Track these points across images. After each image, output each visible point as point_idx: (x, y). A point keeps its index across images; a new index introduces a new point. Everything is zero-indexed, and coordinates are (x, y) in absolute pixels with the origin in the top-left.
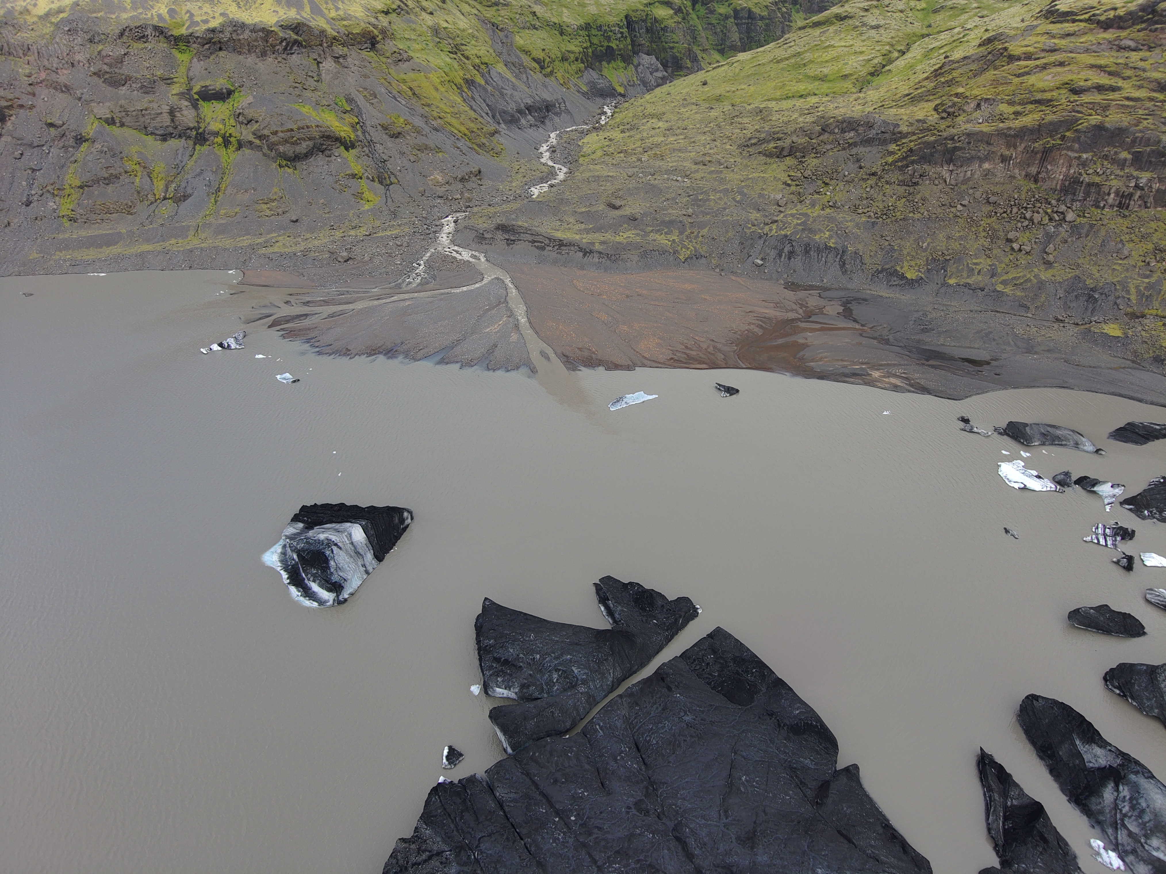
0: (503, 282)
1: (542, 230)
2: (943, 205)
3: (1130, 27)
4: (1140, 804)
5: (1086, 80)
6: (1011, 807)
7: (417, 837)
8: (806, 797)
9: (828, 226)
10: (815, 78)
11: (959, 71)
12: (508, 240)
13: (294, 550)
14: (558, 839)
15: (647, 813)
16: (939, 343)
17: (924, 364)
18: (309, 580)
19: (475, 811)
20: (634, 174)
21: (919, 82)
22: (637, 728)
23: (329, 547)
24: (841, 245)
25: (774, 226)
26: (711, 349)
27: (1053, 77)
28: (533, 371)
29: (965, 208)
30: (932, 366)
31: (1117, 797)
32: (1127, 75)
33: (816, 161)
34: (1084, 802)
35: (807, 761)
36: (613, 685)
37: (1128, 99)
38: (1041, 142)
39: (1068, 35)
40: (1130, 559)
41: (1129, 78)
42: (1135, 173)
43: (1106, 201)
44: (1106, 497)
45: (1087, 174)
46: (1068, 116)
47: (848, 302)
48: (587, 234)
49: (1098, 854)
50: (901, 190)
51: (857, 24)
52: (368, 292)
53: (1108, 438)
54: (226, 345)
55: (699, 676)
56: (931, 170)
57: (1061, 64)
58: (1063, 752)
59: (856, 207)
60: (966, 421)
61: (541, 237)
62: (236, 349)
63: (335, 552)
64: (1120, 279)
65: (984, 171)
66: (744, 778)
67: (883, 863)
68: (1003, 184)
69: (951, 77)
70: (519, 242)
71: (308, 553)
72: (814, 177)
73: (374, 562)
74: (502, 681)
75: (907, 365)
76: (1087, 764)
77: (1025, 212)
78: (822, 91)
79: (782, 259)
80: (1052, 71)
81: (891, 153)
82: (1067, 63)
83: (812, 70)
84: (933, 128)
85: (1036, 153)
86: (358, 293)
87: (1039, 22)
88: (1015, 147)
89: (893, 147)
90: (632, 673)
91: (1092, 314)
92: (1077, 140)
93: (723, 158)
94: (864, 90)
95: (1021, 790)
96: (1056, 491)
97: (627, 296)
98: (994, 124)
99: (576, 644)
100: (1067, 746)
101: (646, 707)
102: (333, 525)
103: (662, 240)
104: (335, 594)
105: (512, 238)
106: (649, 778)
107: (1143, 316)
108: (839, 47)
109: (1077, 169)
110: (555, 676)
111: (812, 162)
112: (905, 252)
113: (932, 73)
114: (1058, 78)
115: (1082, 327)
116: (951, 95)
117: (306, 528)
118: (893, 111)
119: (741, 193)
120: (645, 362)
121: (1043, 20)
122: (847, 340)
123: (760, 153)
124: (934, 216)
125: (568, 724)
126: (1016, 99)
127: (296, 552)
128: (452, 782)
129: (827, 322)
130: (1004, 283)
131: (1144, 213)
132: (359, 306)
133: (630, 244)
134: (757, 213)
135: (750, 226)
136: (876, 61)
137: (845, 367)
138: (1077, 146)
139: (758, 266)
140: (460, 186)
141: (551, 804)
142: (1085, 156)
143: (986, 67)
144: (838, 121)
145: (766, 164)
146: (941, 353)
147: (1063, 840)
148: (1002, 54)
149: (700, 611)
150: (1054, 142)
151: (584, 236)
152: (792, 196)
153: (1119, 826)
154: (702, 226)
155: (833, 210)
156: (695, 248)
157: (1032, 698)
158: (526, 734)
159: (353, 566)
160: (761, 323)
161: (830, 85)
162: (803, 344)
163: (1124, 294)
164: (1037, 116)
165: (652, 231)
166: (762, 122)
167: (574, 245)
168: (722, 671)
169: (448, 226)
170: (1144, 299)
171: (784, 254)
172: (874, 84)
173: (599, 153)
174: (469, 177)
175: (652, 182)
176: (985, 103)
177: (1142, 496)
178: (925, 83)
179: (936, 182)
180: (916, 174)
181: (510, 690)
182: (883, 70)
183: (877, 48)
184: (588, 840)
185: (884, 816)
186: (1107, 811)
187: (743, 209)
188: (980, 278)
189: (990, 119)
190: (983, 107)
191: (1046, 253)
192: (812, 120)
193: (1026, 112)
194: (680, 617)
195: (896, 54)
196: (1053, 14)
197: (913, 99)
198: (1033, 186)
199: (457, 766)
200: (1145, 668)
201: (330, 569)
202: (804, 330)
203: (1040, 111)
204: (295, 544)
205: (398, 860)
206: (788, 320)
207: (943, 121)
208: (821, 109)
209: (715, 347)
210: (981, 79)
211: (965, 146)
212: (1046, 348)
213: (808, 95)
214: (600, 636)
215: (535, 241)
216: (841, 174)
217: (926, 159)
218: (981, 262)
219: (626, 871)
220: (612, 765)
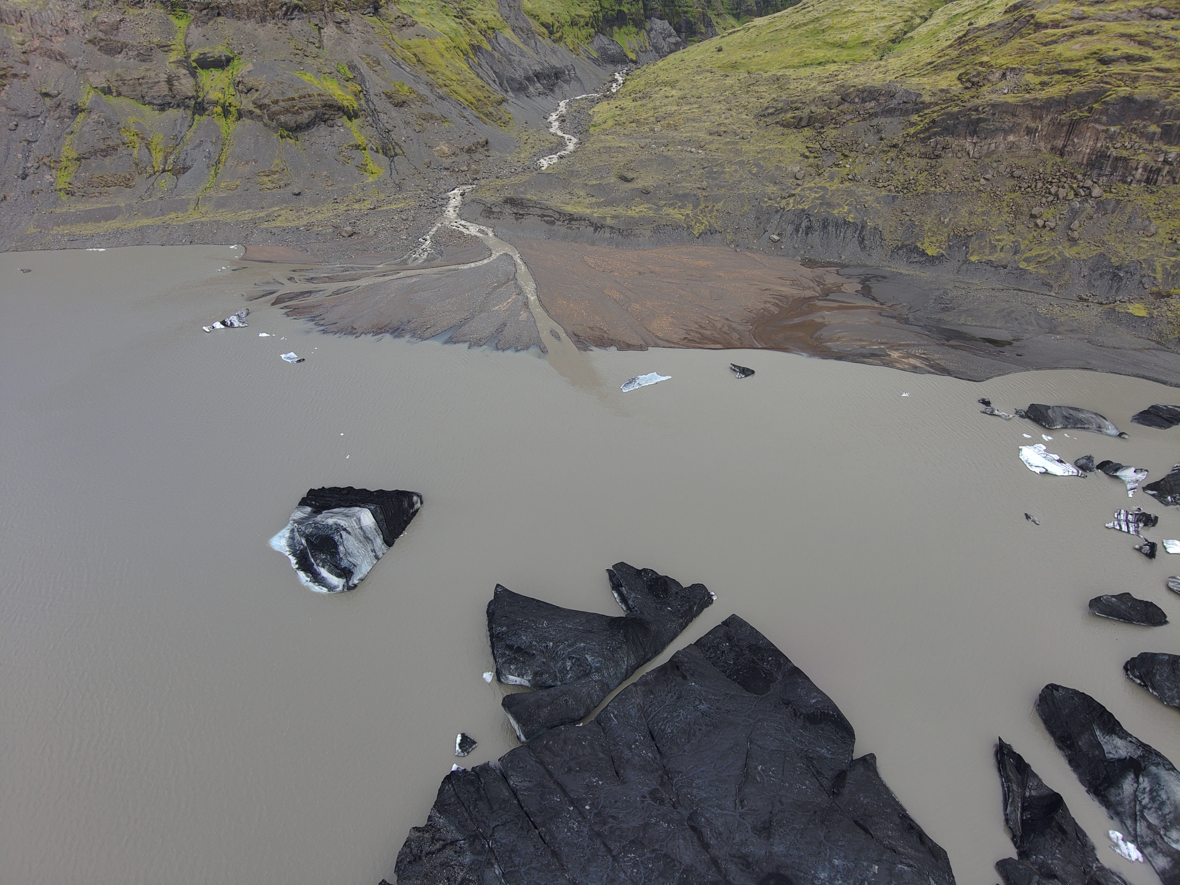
1: (551, 203)
2: (966, 179)
4: (1160, 796)
5: (1115, 50)
6: (1029, 797)
7: (430, 826)
8: (822, 786)
9: (847, 200)
10: (834, 45)
11: (984, 39)
12: (516, 214)
13: (303, 534)
14: (573, 828)
15: (662, 802)
16: (960, 323)
17: (944, 344)
18: (318, 565)
19: (489, 800)
20: (647, 145)
21: (943, 50)
22: (651, 716)
23: (338, 532)
24: (860, 220)
25: (791, 200)
26: (726, 329)
27: (1081, 46)
28: (544, 351)
29: (988, 182)
30: (953, 347)
31: (1137, 789)
32: (1157, 45)
33: (835, 132)
34: (1103, 793)
35: (824, 751)
36: (627, 673)
37: (1158, 70)
38: (1068, 114)
39: (1097, 2)
40: (1153, 546)
41: (1160, 47)
42: (1164, 148)
43: (1133, 176)
44: (1129, 482)
45: (1114, 148)
46: (1095, 87)
47: (867, 280)
48: (598, 208)
49: (1117, 845)
50: (923, 162)
52: (373, 268)
53: (1131, 421)
54: (229, 323)
55: (714, 664)
56: (954, 142)
57: (1090, 33)
58: (1082, 742)
59: (876, 180)
60: (987, 403)
61: (551, 211)
62: (239, 327)
63: (344, 537)
64: (1146, 258)
65: (1008, 143)
66: (760, 768)
67: (899, 854)
68: (1028, 157)
69: (975, 45)
70: (528, 217)
71: (316, 539)
72: (833, 149)
73: (384, 547)
74: (515, 668)
75: (927, 345)
76: (1107, 755)
77: (1050, 187)
78: (842, 58)
79: (799, 235)
80: (1080, 39)
81: (914, 124)
82: (1095, 32)
83: (832, 37)
84: (956, 98)
85: (1063, 126)
86: (362, 269)
88: (1041, 119)
89: (915, 118)
90: (646, 660)
91: (1116, 293)
92: (1104, 112)
93: (739, 128)
94: (885, 57)
95: (1040, 780)
96: (1078, 476)
97: (640, 273)
98: (1020, 95)
99: (590, 632)
100: (1086, 736)
101: (661, 695)
102: (342, 509)
103: (676, 214)
104: (345, 579)
105: (521, 212)
106: (664, 767)
107: (1169, 296)
108: (859, 12)
109: (1104, 142)
110: (569, 664)
111: (831, 133)
112: (926, 228)
113: (955, 41)
114: (1087, 47)
115: (1107, 306)
116: (976, 64)
117: (314, 512)
118: (915, 80)
119: (757, 165)
120: (659, 341)
122: (865, 319)
123: (777, 123)
124: (956, 190)
125: (582, 712)
126: (1043, 69)
127: (305, 537)
128: (465, 769)
129: (845, 300)
130: (1027, 260)
131: (1172, 189)
132: (363, 282)
133: (643, 218)
134: (774, 186)
135: (766, 200)
136: (897, 27)
137: (863, 347)
138: (1105, 118)
139: (774, 242)
140: (467, 157)
141: (565, 793)
142: (1112, 129)
143: (1011, 35)
144: (858, 90)
145: (783, 135)
146: (962, 333)
147: (1082, 831)
148: (1028, 21)
149: (714, 598)
150: (1081, 114)
151: (595, 210)
152: (810, 168)
153: (1138, 818)
154: (717, 200)
155: (852, 183)
156: (709, 222)
157: (1052, 688)
158: (540, 722)
159: (362, 551)
160: (777, 301)
161: (849, 52)
162: (820, 323)
163: (1149, 272)
164: (1064, 87)
165: (665, 205)
166: (779, 90)
167: (585, 220)
168: (738, 659)
169: (455, 199)
170: (1170, 278)
171: (801, 230)
172: (895, 51)
173: (610, 123)
174: (476, 148)
175: (665, 153)
176: (1011, 72)
177: (1166, 482)
178: (949, 51)
179: (959, 155)
180: (939, 146)
181: (523, 678)
182: (905, 37)
183: (899, 14)
184: (603, 829)
185: (901, 806)
186: (1127, 802)
187: (760, 182)
188: (1002, 255)
189: (1016, 89)
190: (1008, 77)
191: (1071, 229)
192: (832, 88)
193: (1053, 83)
194: (694, 602)
195: (918, 20)
197: (937, 68)
198: (1059, 160)
199: (471, 754)
200: (1167, 658)
201: (339, 554)
202: (822, 308)
203: (1067, 82)
204: (303, 528)
205: (411, 849)
206: (805, 298)
207: (966, 91)
208: (840, 77)
209: (729, 326)
210: (1007, 48)
211: (989, 117)
212: (1070, 328)
213: (827, 62)
214: (613, 622)
215: (545, 216)
216: (861, 146)
217: (948, 131)
218: (1004, 239)
219: (642, 861)
220: (627, 754)
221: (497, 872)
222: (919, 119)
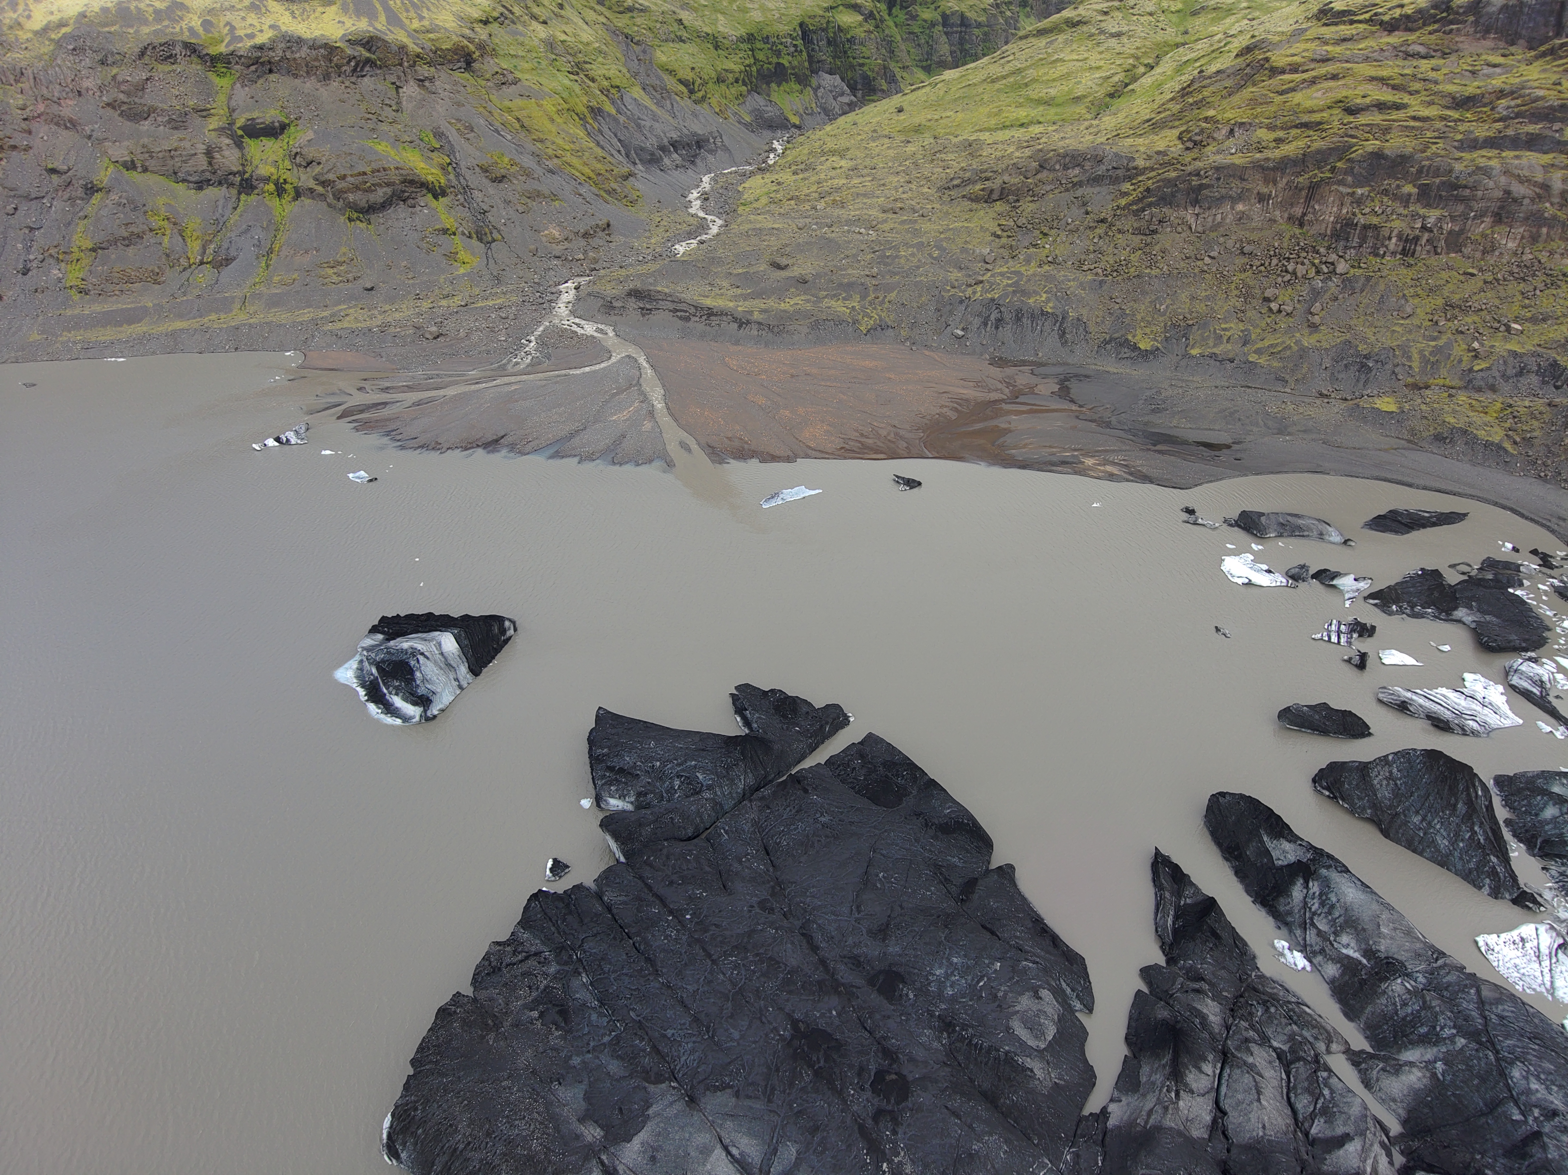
0: (636, 361)
1: (687, 296)
2: (1187, 258)
3: (1420, 28)
4: (1330, 899)
5: (1364, 97)
6: (1183, 905)
7: (513, 940)
8: (949, 893)
9: (1045, 286)
10: (1040, 102)
11: (1211, 89)
12: (642, 309)
13: (373, 663)
14: (671, 936)
15: (771, 911)
16: (1171, 425)
17: (1148, 449)
18: (390, 693)
19: (579, 915)
20: (806, 226)
21: (1163, 104)
22: (765, 831)
23: (414, 656)
24: (1061, 310)
25: (979, 288)
26: (891, 436)
27: (1324, 94)
28: (670, 464)
29: (1214, 261)
30: (1159, 452)
31: (1306, 894)
32: (1414, 89)
33: (1032, 206)
34: (1271, 903)
35: (956, 860)
36: (744, 795)
37: (1414, 118)
38: (1307, 176)
39: (1344, 40)
41: (1417, 92)
42: (1422, 211)
43: (1386, 247)
44: (1347, 591)
45: (1362, 214)
46: (1339, 142)
48: (744, 300)
49: (1282, 954)
50: (1137, 239)
51: (1093, 31)
52: (461, 375)
53: (1362, 527)
54: (285, 439)
55: (842, 781)
56: (1172, 214)
57: (1335, 77)
58: (1250, 852)
59: (1081, 263)
60: (1190, 511)
61: (685, 305)
62: (297, 444)
63: (421, 662)
64: (1400, 343)
65: (1237, 213)
66: (881, 875)
67: (1027, 952)
68: (1261, 229)
69: (1200, 97)
70: (657, 312)
71: (389, 664)
72: (1030, 226)
73: (469, 676)
74: (616, 790)
75: (1128, 451)
76: (1275, 862)
77: (1286, 264)
78: (1049, 117)
79: (988, 329)
80: (1322, 86)
81: (1125, 194)
82: (1341, 76)
83: (1037, 92)
84: (1175, 161)
85: (1300, 190)
86: (450, 376)
87: (1310, 24)
88: (1275, 183)
89: (1127, 186)
90: (767, 781)
91: (1364, 386)
92: (1349, 171)
93: (919, 204)
94: (1100, 115)
95: (1198, 889)
96: (1286, 586)
97: (792, 376)
98: (1249, 154)
99: (703, 750)
100: (1253, 842)
101: (777, 810)
102: (420, 635)
103: (839, 307)
104: (422, 709)
105: (647, 306)
106: (777, 878)
107: (1427, 387)
108: (1070, 61)
109: (1350, 208)
110: (677, 783)
111: (1028, 207)
112: (1139, 318)
113: (1178, 92)
114: (1330, 95)
115: (1351, 402)
116: (1200, 120)
117: (387, 639)
118: (1130, 141)
119: (939, 247)
120: (810, 452)
121: (1315, 22)
122: (1059, 424)
123: (964, 196)
124: (1175, 271)
125: (690, 832)
126: (1278, 122)
127: (375, 665)
128: (556, 890)
129: (1037, 403)
130: (1258, 352)
131: (1433, 261)
132: (451, 392)
133: (798, 312)
134: (959, 272)
135: (948, 288)
136: (1116, 79)
137: (1053, 454)
138: (1350, 178)
139: (958, 338)
140: (582, 243)
141: (664, 904)
142: (1359, 191)
143: (1243, 83)
144: (1058, 155)
145: (971, 210)
146: (1173, 436)
147: (1241, 938)
148: (1262, 66)
149: (852, 719)
150: (1322, 175)
151: (740, 304)
152: (1002, 250)
153: (1308, 926)
154: (889, 289)
155: (1052, 267)
156: (880, 316)
157: (1219, 796)
158: (641, 841)
159: (443, 679)
160: (956, 405)
161: (1059, 110)
162: (1005, 429)
163: (1404, 361)
164: (1301, 143)
165: (826, 297)
166: (970, 158)
167: (726, 314)
168: (870, 775)
169: (568, 293)
170: (1429, 367)
171: (990, 323)
172: (1114, 108)
173: (764, 200)
174: (595, 232)
175: (829, 235)
176: (1239, 128)
177: (1392, 590)
178: (1170, 105)
179: (1180, 229)
180: (1154, 219)
181: (625, 799)
182: (1125, 90)
183: (1118, 62)
184: (704, 936)
185: (1039, 916)
186: (1296, 911)
187: (941, 267)
188: (1229, 347)
189: (1247, 147)
190: (1236, 134)
191: (1311, 313)
192: (1029, 154)
193: (1290, 139)
194: (827, 723)
195: (1142, 69)
196: (1326, 15)
197: (1155, 126)
198: (1297, 231)
199: (563, 879)
200: (1355, 764)
201: (415, 681)
202: (1008, 413)
203: (1306, 137)
204: (373, 655)
205: (490, 962)
206: (990, 402)
207: (1188, 152)
208: (1043, 140)
209: (896, 434)
210: (1236, 99)
211: (1212, 182)
212: (1303, 428)
213: (1031, 123)
214: (730, 741)
215: (677, 311)
216: (1063, 222)
217: (1166, 200)
218: (1231, 328)
219: (744, 965)
220: (736, 866)
221: (584, 980)
222: (1132, 187)
